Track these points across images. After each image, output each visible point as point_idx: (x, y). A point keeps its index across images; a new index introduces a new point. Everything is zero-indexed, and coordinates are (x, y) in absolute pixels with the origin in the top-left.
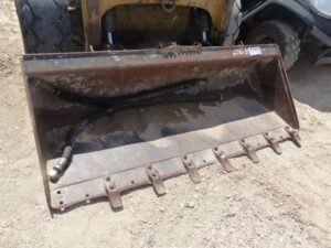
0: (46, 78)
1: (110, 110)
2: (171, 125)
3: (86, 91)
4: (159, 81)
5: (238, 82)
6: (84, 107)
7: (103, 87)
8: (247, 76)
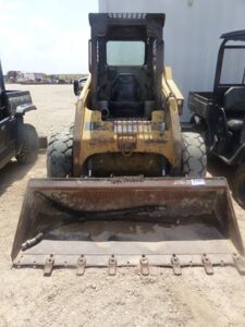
0: (43, 192)
1: (82, 219)
2: (120, 235)
3: (71, 205)
4: (123, 203)
5: (204, 212)
6: (68, 216)
7: (81, 204)
8: (214, 208)
